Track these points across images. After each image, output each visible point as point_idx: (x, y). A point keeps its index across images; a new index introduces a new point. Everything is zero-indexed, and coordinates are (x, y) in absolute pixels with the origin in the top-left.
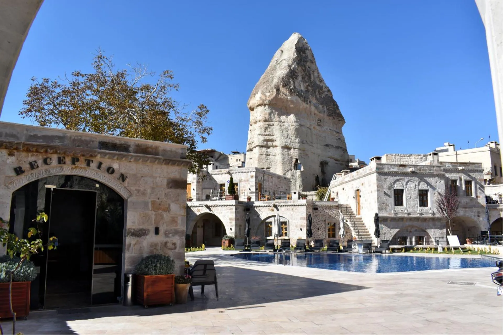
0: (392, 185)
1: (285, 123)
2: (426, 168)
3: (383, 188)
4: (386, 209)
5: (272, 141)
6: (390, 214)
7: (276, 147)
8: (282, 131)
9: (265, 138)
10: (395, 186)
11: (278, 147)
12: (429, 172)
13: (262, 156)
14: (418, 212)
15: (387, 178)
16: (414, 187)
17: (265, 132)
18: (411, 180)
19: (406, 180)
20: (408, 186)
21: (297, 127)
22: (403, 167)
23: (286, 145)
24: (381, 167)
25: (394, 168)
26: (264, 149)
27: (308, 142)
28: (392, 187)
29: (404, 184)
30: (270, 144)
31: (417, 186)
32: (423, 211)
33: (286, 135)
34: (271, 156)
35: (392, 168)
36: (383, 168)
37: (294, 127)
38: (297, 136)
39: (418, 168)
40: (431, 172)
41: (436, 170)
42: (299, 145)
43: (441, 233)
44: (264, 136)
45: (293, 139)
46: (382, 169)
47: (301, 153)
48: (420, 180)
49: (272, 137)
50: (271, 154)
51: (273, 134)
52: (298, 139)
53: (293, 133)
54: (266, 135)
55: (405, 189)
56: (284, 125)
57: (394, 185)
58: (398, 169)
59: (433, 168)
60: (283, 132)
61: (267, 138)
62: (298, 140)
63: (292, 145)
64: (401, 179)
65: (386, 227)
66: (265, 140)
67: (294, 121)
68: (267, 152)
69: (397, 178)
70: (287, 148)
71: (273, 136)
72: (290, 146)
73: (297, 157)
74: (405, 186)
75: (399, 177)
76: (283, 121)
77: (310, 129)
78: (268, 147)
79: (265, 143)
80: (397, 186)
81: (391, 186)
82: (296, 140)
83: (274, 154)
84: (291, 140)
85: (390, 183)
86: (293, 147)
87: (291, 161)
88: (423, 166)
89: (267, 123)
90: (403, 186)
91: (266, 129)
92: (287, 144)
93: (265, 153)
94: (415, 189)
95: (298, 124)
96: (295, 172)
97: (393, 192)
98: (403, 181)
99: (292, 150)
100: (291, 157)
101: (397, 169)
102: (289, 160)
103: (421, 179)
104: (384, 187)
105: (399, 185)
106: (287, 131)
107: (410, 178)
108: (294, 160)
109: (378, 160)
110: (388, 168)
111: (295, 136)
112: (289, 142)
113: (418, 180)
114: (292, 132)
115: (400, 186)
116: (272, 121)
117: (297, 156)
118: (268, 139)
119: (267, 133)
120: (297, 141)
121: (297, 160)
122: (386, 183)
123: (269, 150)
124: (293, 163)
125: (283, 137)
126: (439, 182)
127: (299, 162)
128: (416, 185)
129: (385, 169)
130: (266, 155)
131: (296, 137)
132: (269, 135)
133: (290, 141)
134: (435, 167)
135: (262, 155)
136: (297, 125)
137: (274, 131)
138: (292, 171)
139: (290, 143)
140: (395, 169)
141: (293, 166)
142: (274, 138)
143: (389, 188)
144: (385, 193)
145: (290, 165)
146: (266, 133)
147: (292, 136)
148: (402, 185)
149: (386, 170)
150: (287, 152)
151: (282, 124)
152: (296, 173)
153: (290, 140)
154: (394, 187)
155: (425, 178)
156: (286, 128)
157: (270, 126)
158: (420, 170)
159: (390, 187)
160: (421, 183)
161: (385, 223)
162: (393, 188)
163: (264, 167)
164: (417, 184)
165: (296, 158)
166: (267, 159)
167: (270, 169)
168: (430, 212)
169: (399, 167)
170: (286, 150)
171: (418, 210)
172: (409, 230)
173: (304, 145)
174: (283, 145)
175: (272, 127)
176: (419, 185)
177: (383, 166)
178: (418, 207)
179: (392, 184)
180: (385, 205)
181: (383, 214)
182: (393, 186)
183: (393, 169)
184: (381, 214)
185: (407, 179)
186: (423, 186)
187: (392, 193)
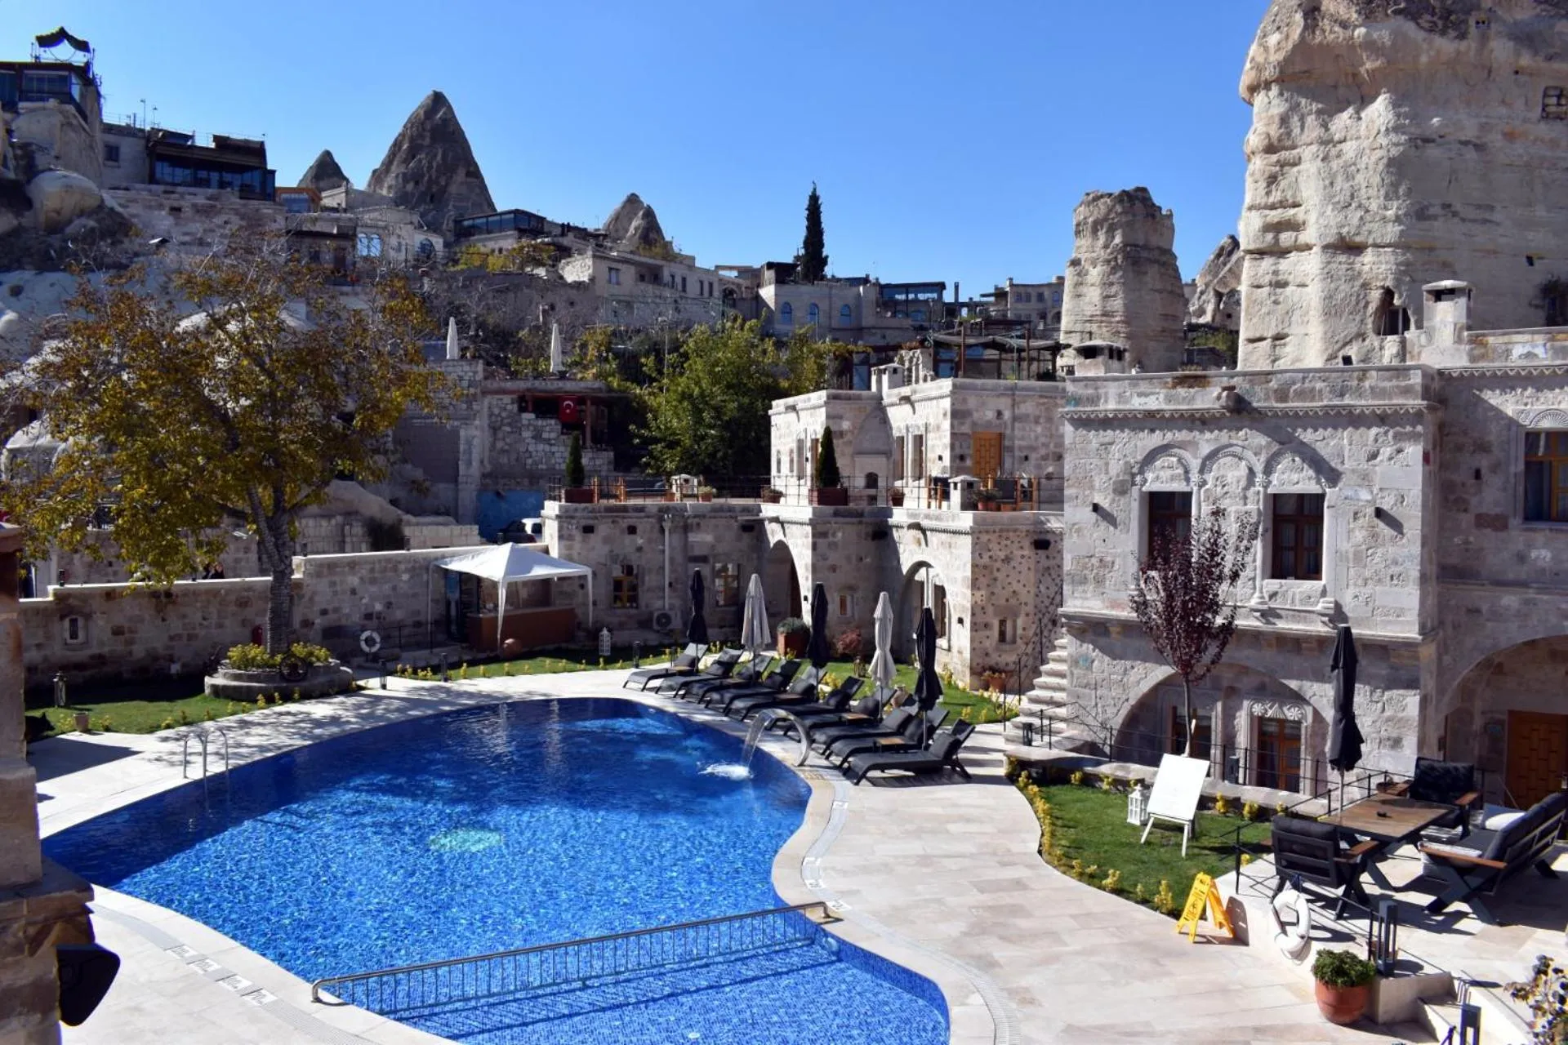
0: (1133, 476)
1: (1346, 147)
2: (1319, 385)
3: (1092, 488)
4: (1099, 581)
5: (1294, 226)
6: (1114, 604)
7: (1308, 247)
8: (1327, 182)
9: (1269, 219)
10: (1150, 476)
11: (1315, 249)
12: (1336, 402)
13: (1260, 290)
14: (1254, 602)
15: (1111, 444)
16: (1243, 483)
17: (1268, 194)
18: (1231, 445)
19: (1206, 449)
20: (1210, 478)
21: (1394, 152)
22: (1191, 386)
23: (1342, 238)
24: (1090, 391)
25: (1146, 395)
26: (1267, 263)
27: (1458, 207)
28: (1134, 484)
29: (1195, 464)
30: (1286, 238)
31: (1260, 478)
32: (1279, 598)
33: (1343, 198)
34: (1289, 289)
35: (1140, 395)
36: (1099, 398)
37: (1379, 153)
38: (1396, 192)
39: (1273, 384)
40: (1347, 401)
41: (1375, 392)
42: (1398, 228)
43: (1388, 720)
44: (1267, 212)
45: (1374, 206)
46: (1094, 400)
47: (1407, 264)
48: (1275, 447)
49: (1292, 211)
50: (1291, 279)
51: (1298, 199)
52: (1395, 204)
53: (1377, 180)
54: (1273, 207)
55: (1195, 489)
56: (1338, 156)
57: (1141, 472)
58: (1169, 400)
59: (1360, 380)
60: (1332, 184)
61: (1275, 216)
62: (1398, 208)
63: (1370, 232)
64: (1182, 445)
65: (1107, 659)
66: (1268, 228)
67: (1383, 129)
68: (1276, 273)
69: (1156, 439)
70: (1346, 247)
71: (1296, 205)
72: (1358, 239)
73: (1389, 283)
74: (1195, 477)
75: (1169, 435)
76: (1336, 138)
77: (1479, 147)
78: (1283, 253)
79: (1270, 236)
80: (1162, 479)
81: (1127, 477)
82: (1386, 208)
83: (1298, 281)
84: (1367, 211)
85: (1126, 463)
86: (1370, 241)
87: (1361, 302)
88: (1301, 375)
89: (1274, 158)
90: (1188, 480)
91: (1272, 180)
92: (1344, 231)
93: (1267, 279)
94: (1246, 488)
95: (1403, 138)
96: (1376, 344)
97: (1135, 505)
98: (1186, 455)
99: (1368, 257)
100: (1365, 286)
101: (1161, 397)
102: (1354, 298)
103: (1281, 443)
104: (1097, 484)
105: (1169, 472)
106: (1349, 177)
107: (1224, 437)
108: (1375, 296)
109: (1088, 361)
110: (1121, 397)
111: (1382, 192)
112: (1355, 221)
113: (1269, 444)
114: (1370, 179)
115: (1173, 478)
116: (1294, 147)
117: (1391, 277)
118: (1276, 220)
119: (1275, 197)
120: (1390, 213)
121: (1388, 294)
122: (1107, 464)
123: (1284, 264)
124: (1372, 308)
125: (1330, 207)
126: (1386, 452)
127: (1397, 302)
128: (1251, 472)
129: (1106, 401)
130: (1271, 284)
131: (1387, 197)
132: (1282, 204)
133: (1361, 218)
134: (1374, 373)
135: (1258, 287)
136: (1396, 145)
137: (1302, 186)
138: (1367, 342)
139: (1359, 227)
140: (1153, 398)
141: (1370, 321)
142: (1298, 214)
143: (1121, 489)
144: (1096, 508)
145: (1358, 318)
146: (1271, 200)
147: (1373, 192)
148: (1180, 471)
149: (1112, 405)
150: (1344, 267)
151: (1334, 152)
152: (1382, 348)
153: (1360, 213)
154: (1145, 481)
155: (1307, 436)
156: (1346, 166)
157: (1286, 169)
158: (1282, 394)
159: (1123, 482)
160: (1285, 462)
161: (1102, 641)
162: (1135, 491)
163: (1265, 335)
164: (1259, 468)
165: (1383, 287)
166: (1276, 302)
167: (1287, 340)
168: (1319, 607)
169: (1174, 387)
170: (1343, 258)
171: (1257, 594)
172: (1225, 683)
173: (1426, 224)
174: (1330, 240)
175: (1295, 169)
176: (1268, 470)
177: (1096, 389)
178: (1254, 579)
179: (1135, 470)
180: (1094, 560)
181: (1087, 603)
182: (1138, 479)
183: (1143, 400)
184: (1078, 602)
185: (1207, 441)
186: (1294, 479)
187: (1132, 511)
